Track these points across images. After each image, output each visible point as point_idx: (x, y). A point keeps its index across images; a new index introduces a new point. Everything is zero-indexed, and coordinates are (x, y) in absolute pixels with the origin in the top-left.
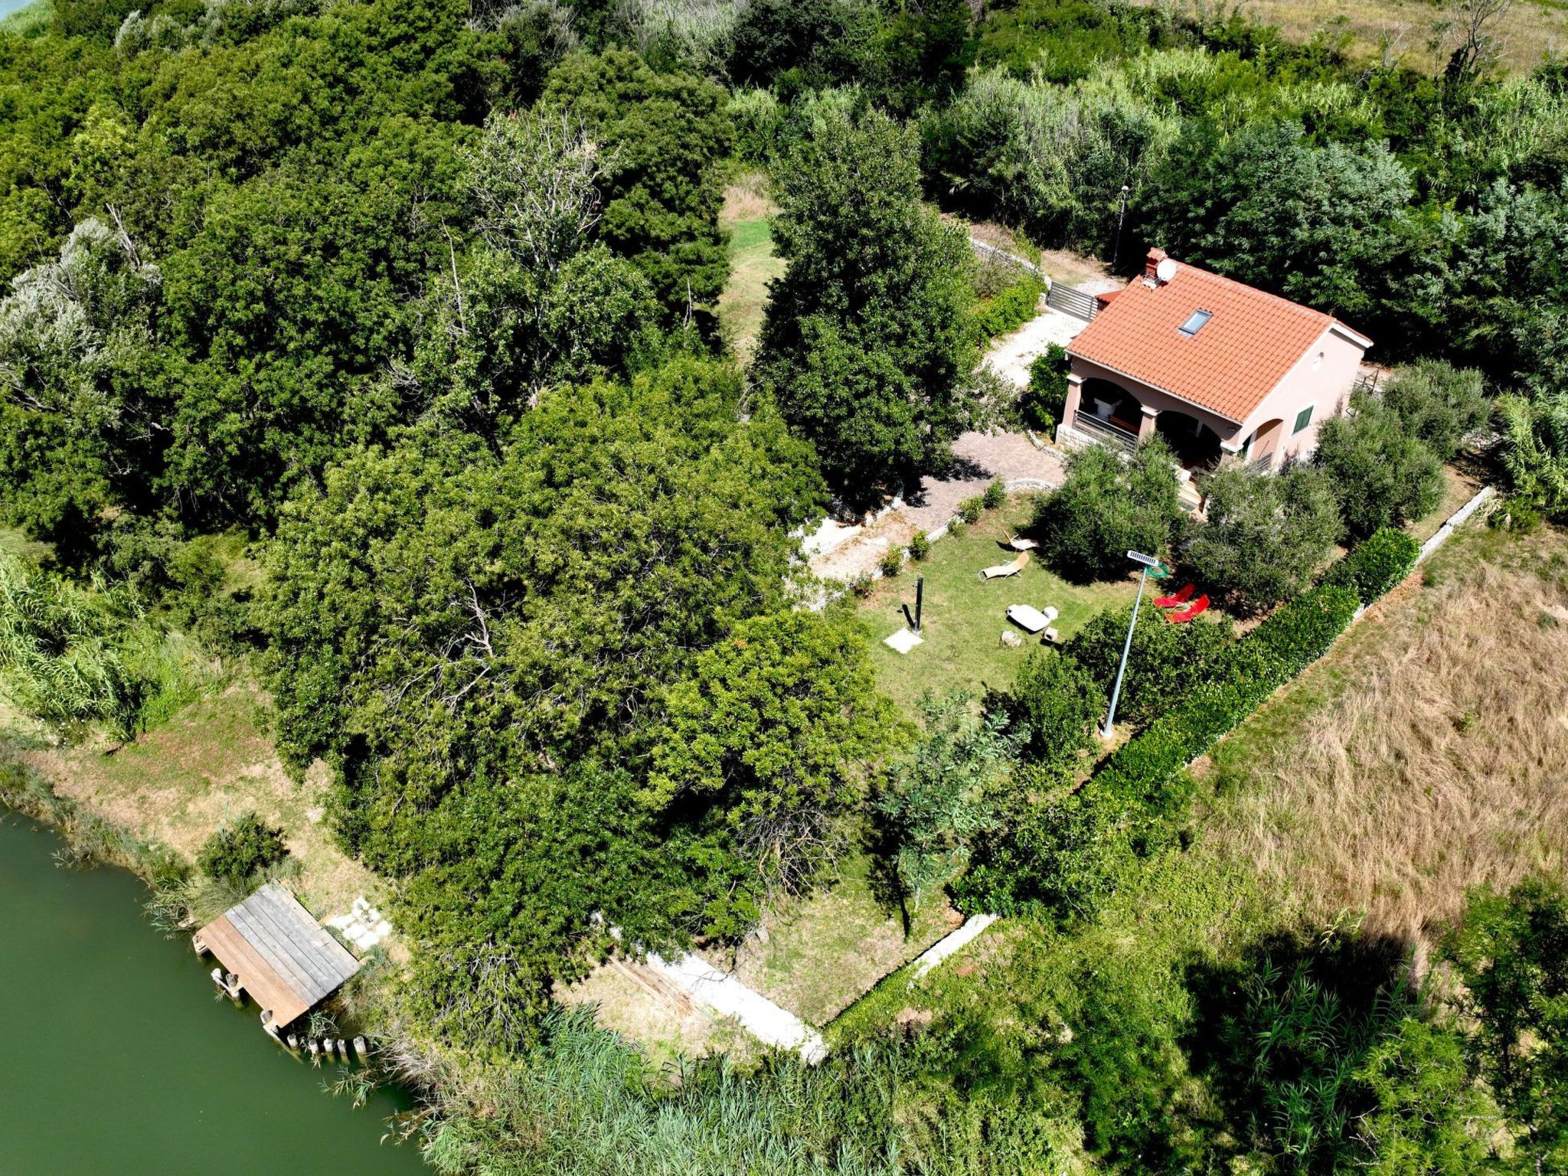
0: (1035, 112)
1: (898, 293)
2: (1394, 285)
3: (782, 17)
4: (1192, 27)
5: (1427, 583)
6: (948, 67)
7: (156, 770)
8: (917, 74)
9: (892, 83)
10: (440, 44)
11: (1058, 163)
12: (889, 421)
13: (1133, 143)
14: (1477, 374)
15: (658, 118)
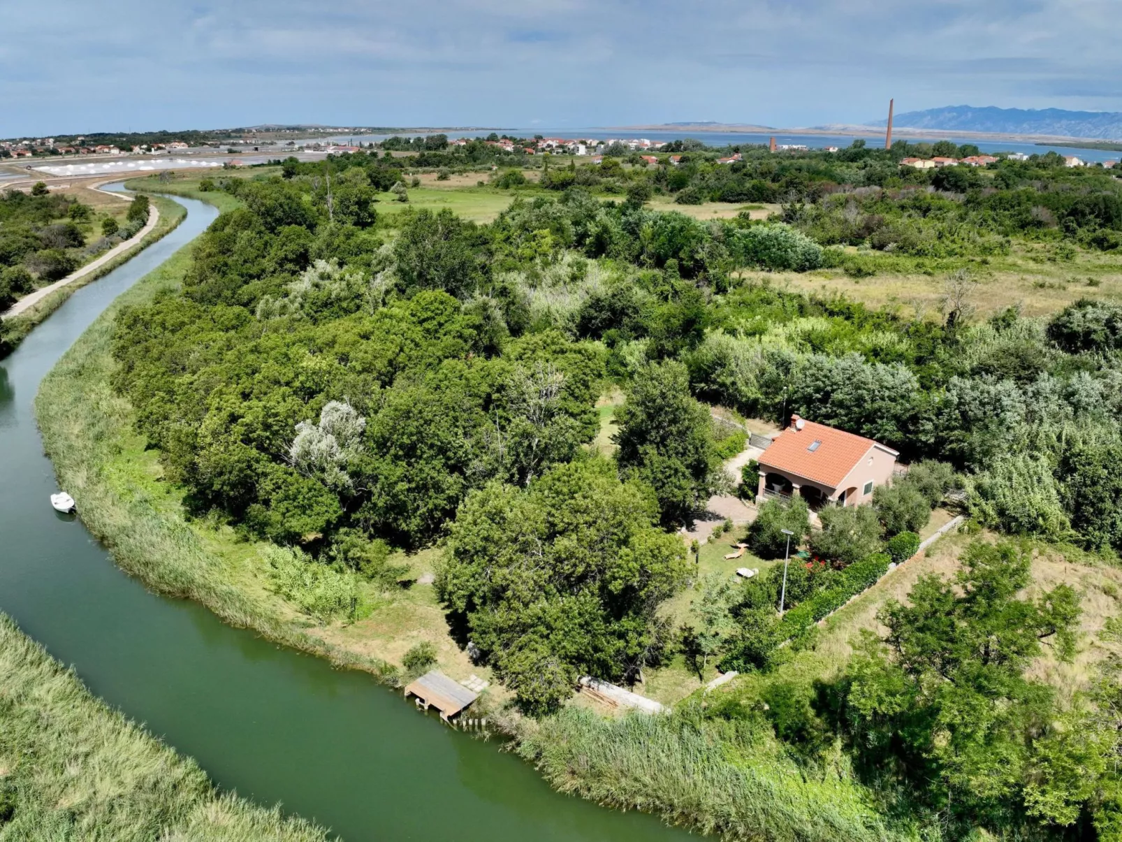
0: (739, 352)
1: (681, 434)
2: (911, 428)
3: (606, 303)
4: (821, 304)
5: (927, 555)
6: (694, 330)
7: (368, 634)
8: (679, 334)
9: (666, 338)
10: (446, 322)
11: (752, 377)
12: (680, 488)
13: (785, 365)
14: (949, 465)
15: (572, 362)
